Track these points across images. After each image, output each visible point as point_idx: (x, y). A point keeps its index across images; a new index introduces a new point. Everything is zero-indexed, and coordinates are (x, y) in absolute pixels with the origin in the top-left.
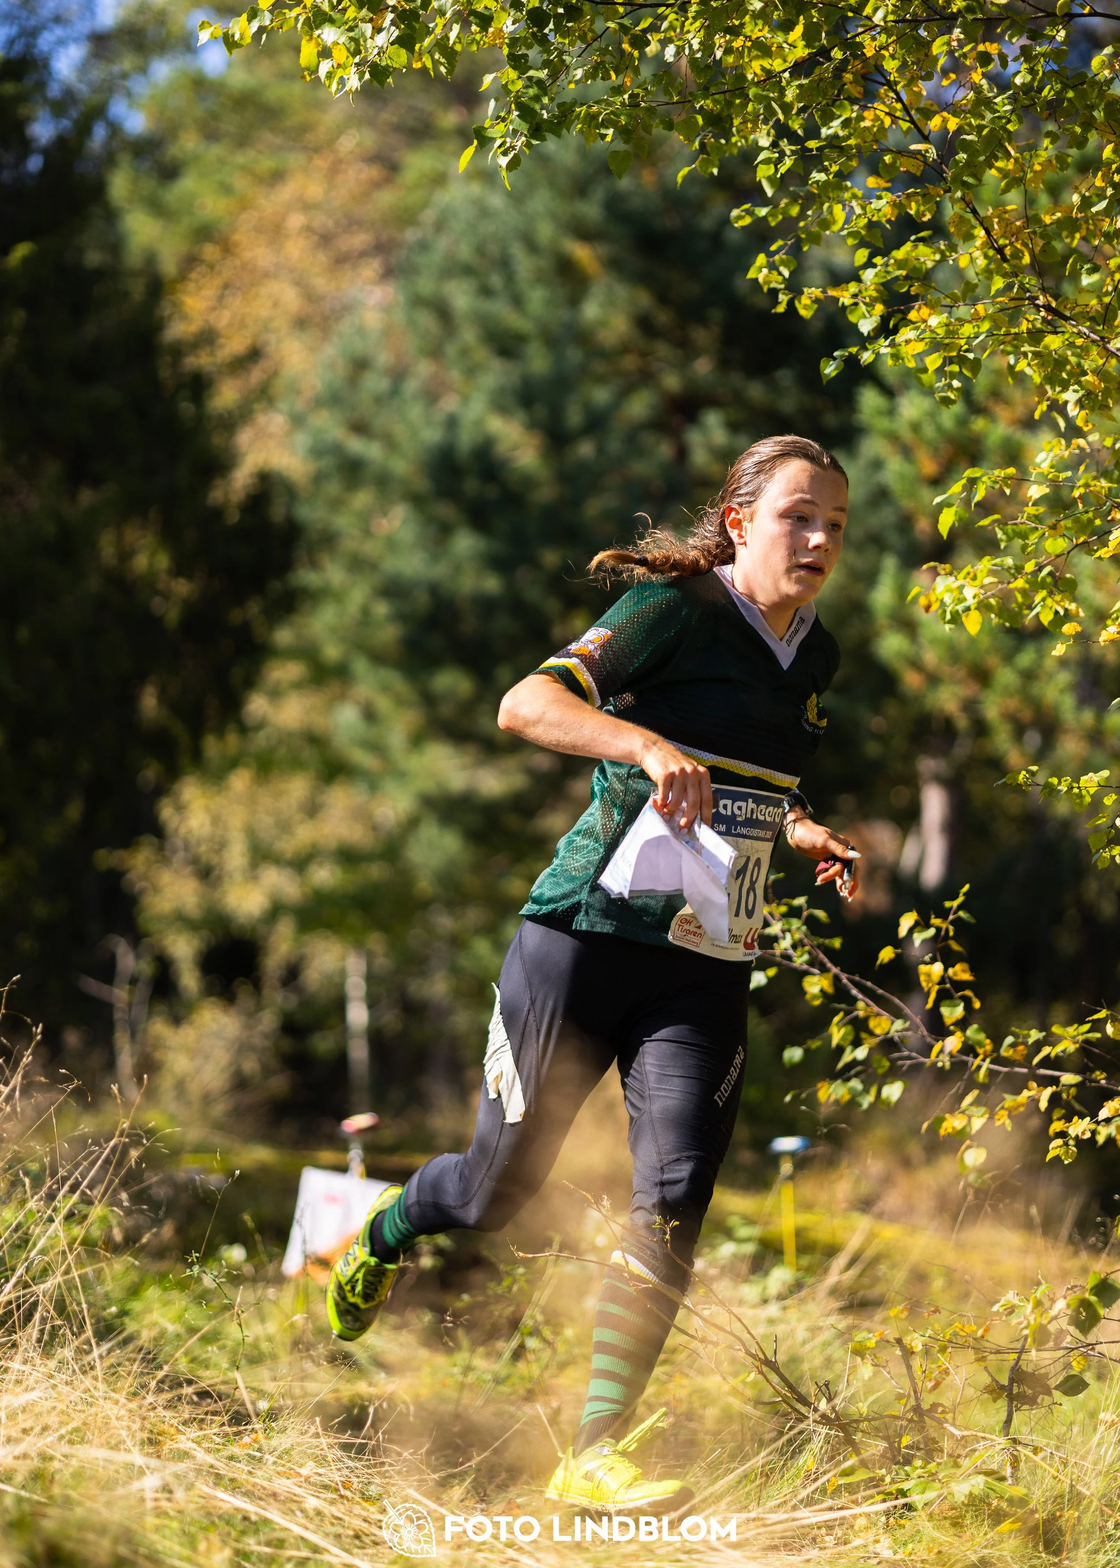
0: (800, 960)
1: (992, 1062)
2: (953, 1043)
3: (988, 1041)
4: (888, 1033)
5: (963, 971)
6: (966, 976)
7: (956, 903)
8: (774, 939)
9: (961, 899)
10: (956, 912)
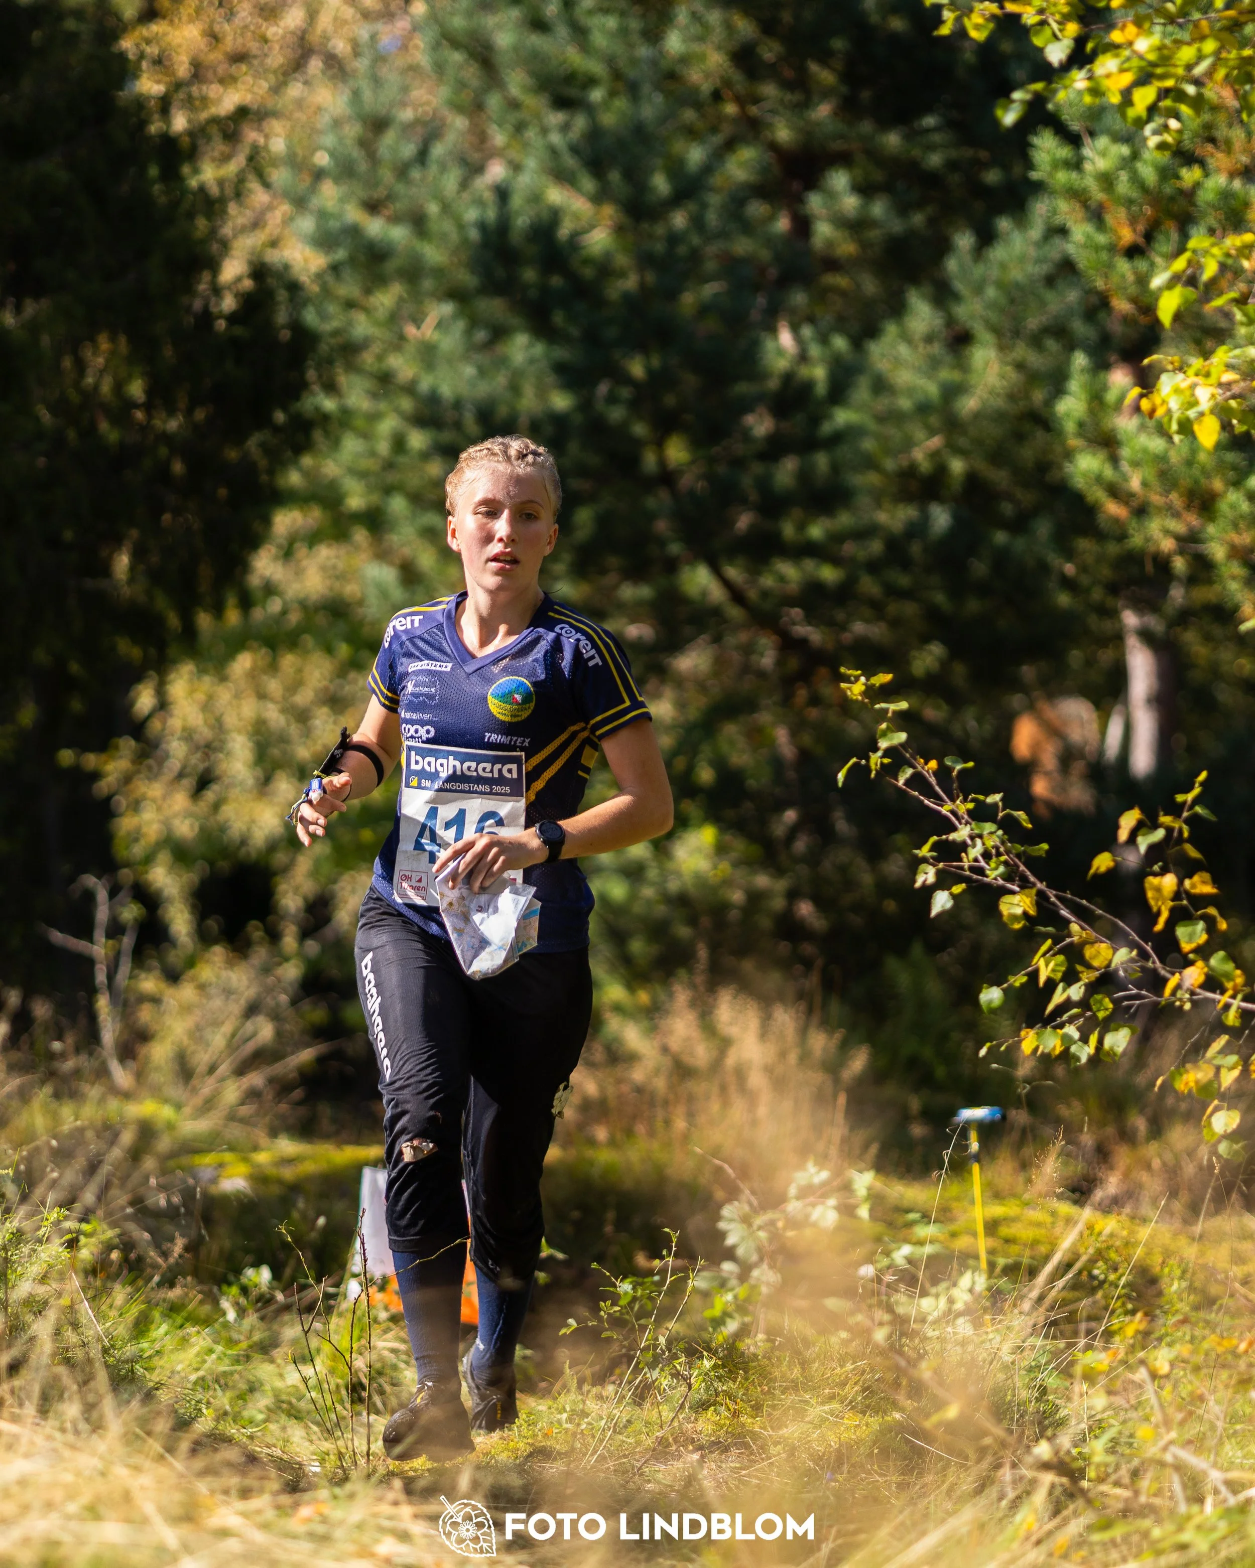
0: (994, 873)
1: (1244, 1000)
2: (1194, 975)
3: (1238, 972)
4: (1109, 965)
5: (1204, 882)
6: (1208, 889)
7: (1190, 797)
8: (963, 847)
9: (1197, 790)
10: (1192, 807)
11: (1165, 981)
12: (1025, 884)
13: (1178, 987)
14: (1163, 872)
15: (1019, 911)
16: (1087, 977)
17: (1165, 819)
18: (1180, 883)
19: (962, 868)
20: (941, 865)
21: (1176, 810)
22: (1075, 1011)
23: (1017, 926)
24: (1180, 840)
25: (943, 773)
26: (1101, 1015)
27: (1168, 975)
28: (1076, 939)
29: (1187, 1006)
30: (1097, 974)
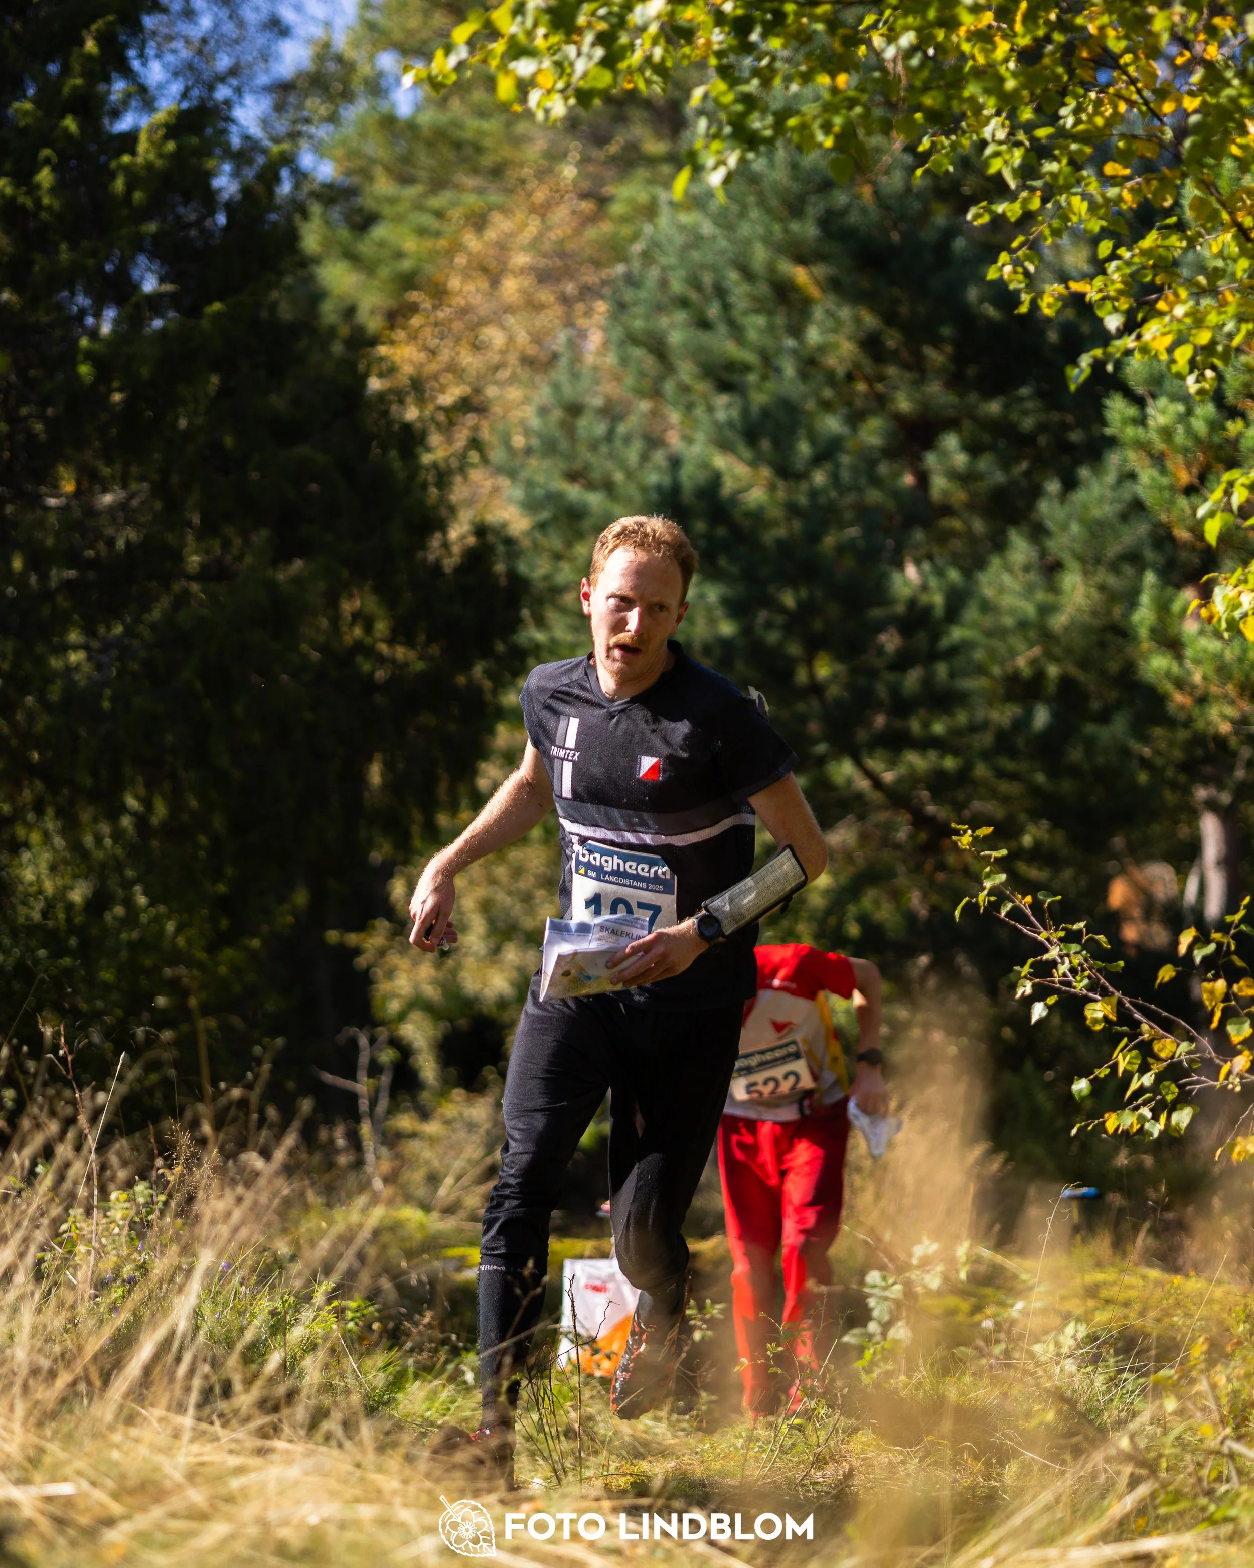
0: (1080, 985)
2: (1242, 1062)
4: (1174, 1056)
5: (1248, 986)
6: (1252, 992)
7: (1237, 917)
8: (1054, 964)
9: (1242, 913)
10: (1238, 926)
11: (1219, 1068)
12: (1105, 993)
13: (1229, 1073)
14: (1216, 978)
15: (1100, 1015)
16: (1156, 1068)
17: (1217, 936)
18: (1230, 986)
19: (1054, 982)
20: (1037, 980)
22: (1148, 1096)
23: (1098, 1027)
24: (1229, 952)
25: (1036, 906)
26: (1169, 1097)
28: (1146, 1036)
29: (1238, 1089)
30: (1164, 1064)
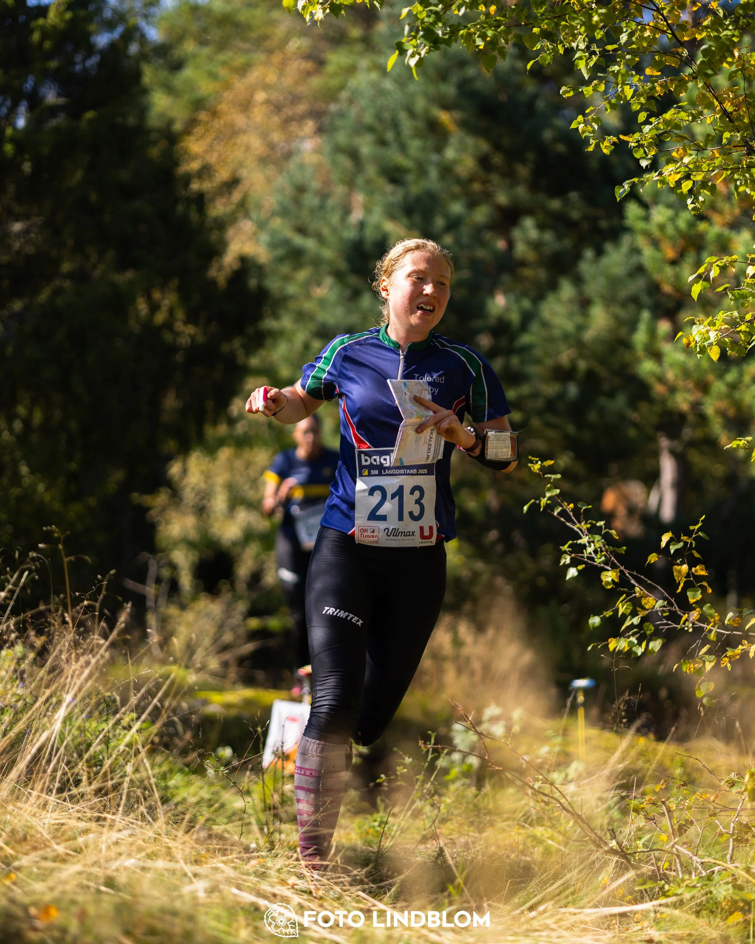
0: (599, 560)
1: (718, 628)
2: (695, 615)
3: (717, 614)
4: (653, 608)
5: (701, 569)
6: (703, 573)
7: (697, 527)
8: (584, 547)
9: (700, 525)
10: (697, 533)
11: (681, 617)
12: (614, 567)
13: (687, 620)
14: (682, 563)
15: (609, 579)
16: (642, 614)
17: (684, 538)
18: (690, 569)
19: (583, 557)
20: (573, 555)
21: (689, 534)
22: (635, 630)
23: (609, 587)
24: (691, 548)
25: (576, 510)
26: (648, 633)
27: (682, 614)
28: (638, 594)
29: (691, 630)
30: (647, 612)
